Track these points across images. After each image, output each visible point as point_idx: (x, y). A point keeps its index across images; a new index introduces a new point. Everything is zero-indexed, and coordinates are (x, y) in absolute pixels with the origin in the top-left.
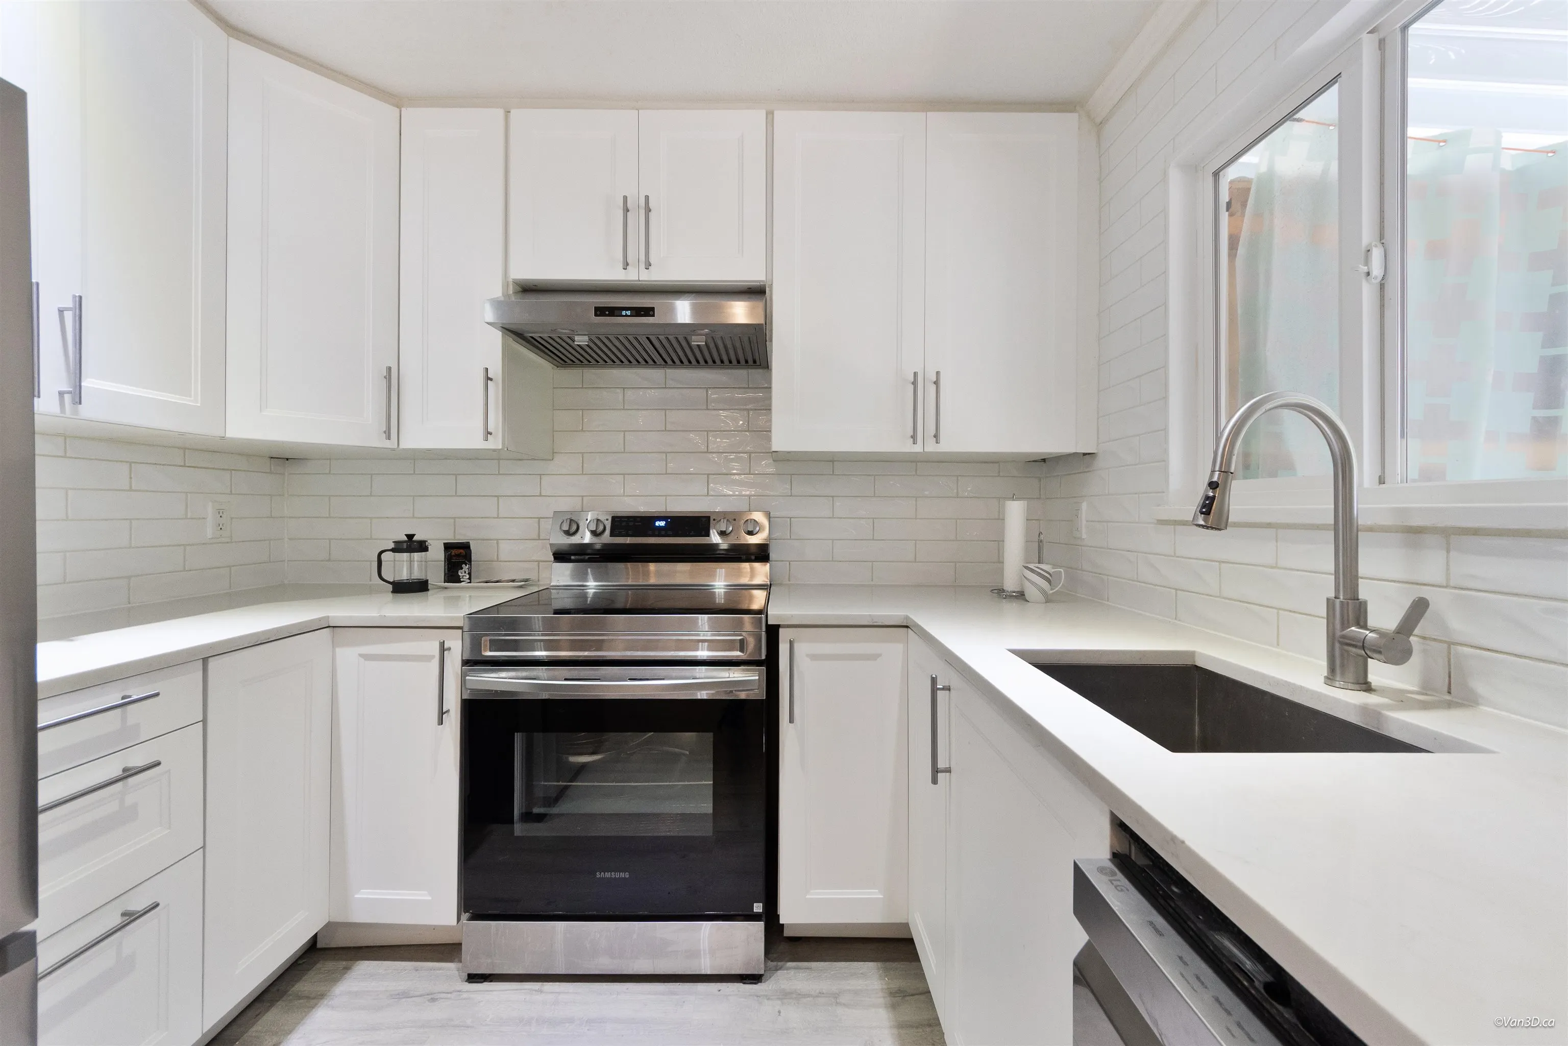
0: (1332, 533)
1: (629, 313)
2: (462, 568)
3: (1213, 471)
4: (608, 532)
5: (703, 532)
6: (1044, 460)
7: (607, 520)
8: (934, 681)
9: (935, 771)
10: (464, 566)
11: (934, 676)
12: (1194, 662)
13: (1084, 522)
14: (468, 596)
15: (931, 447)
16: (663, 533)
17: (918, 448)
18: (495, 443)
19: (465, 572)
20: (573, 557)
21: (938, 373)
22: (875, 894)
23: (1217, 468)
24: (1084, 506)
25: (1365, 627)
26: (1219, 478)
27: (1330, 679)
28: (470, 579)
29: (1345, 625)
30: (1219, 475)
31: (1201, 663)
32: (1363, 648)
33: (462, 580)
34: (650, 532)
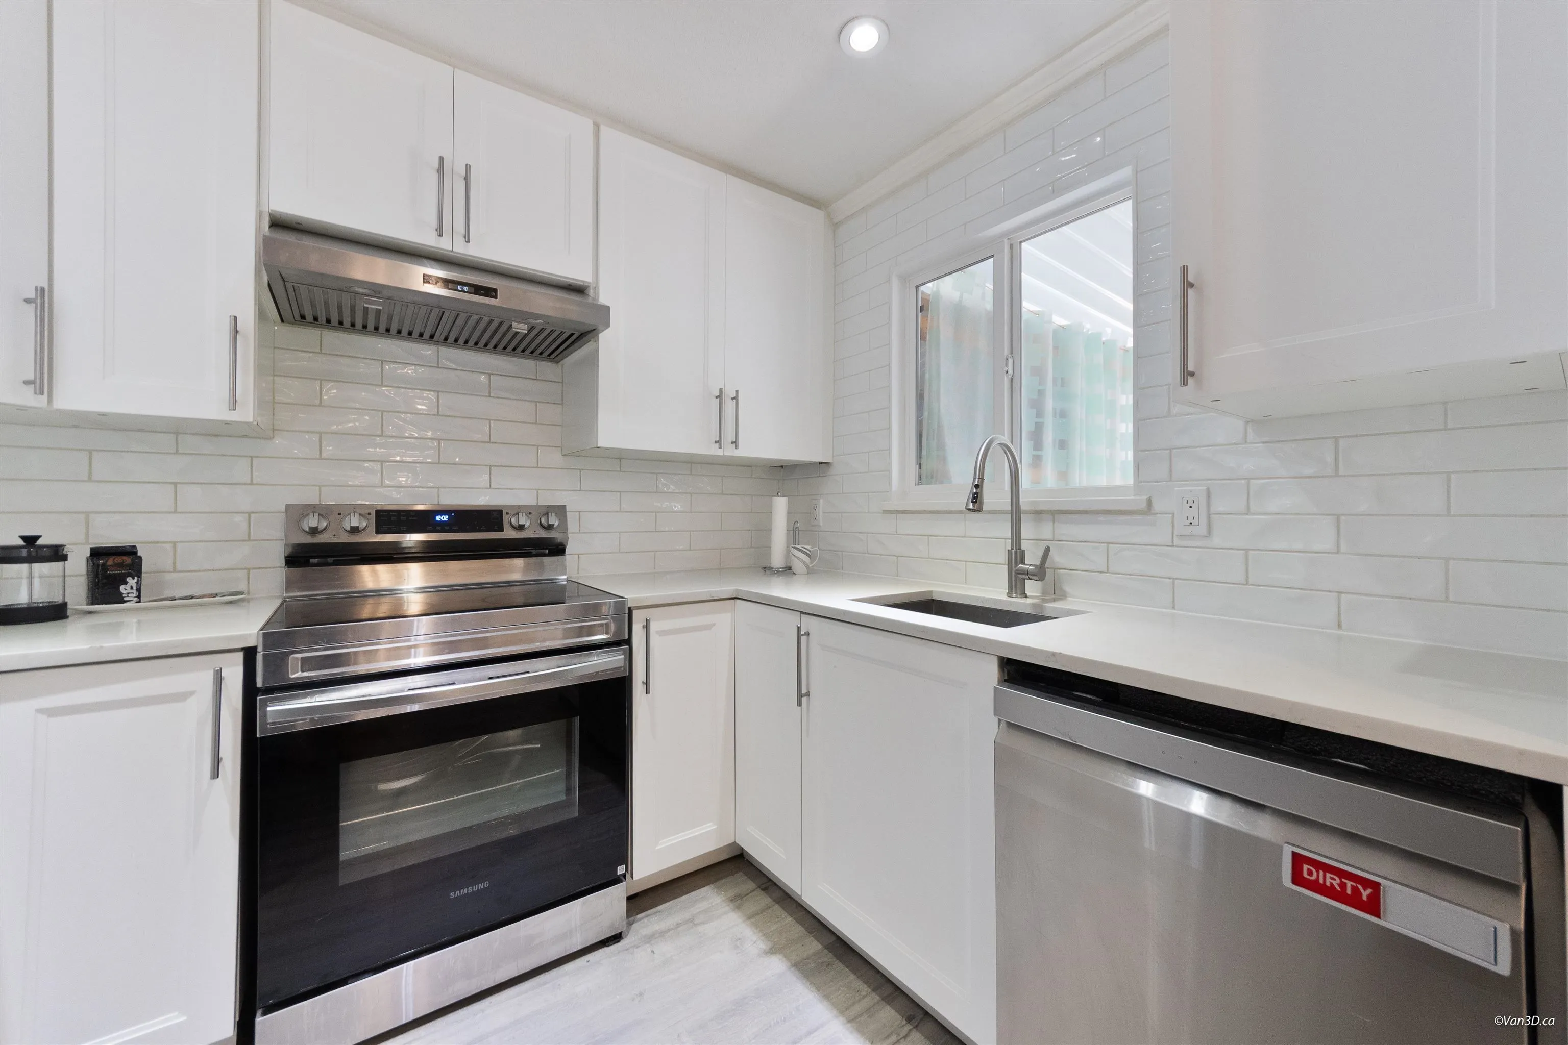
0: (1010, 515)
1: (466, 289)
2: (126, 583)
3: (975, 479)
4: (373, 528)
5: (496, 528)
6: (782, 467)
7: (369, 514)
8: (799, 629)
9: (800, 696)
10: (129, 579)
11: (799, 626)
12: (932, 597)
13: (821, 513)
14: (135, 620)
15: (730, 451)
16: (447, 528)
17: (720, 452)
18: (246, 414)
19: (132, 588)
20: (312, 561)
21: (737, 392)
22: (710, 827)
23: (977, 476)
24: (821, 501)
25: (1024, 564)
26: (978, 482)
27: (1009, 594)
28: (139, 596)
29: (1016, 565)
30: (978, 480)
31: (935, 598)
32: (1028, 574)
33: (125, 599)
34: (430, 528)
